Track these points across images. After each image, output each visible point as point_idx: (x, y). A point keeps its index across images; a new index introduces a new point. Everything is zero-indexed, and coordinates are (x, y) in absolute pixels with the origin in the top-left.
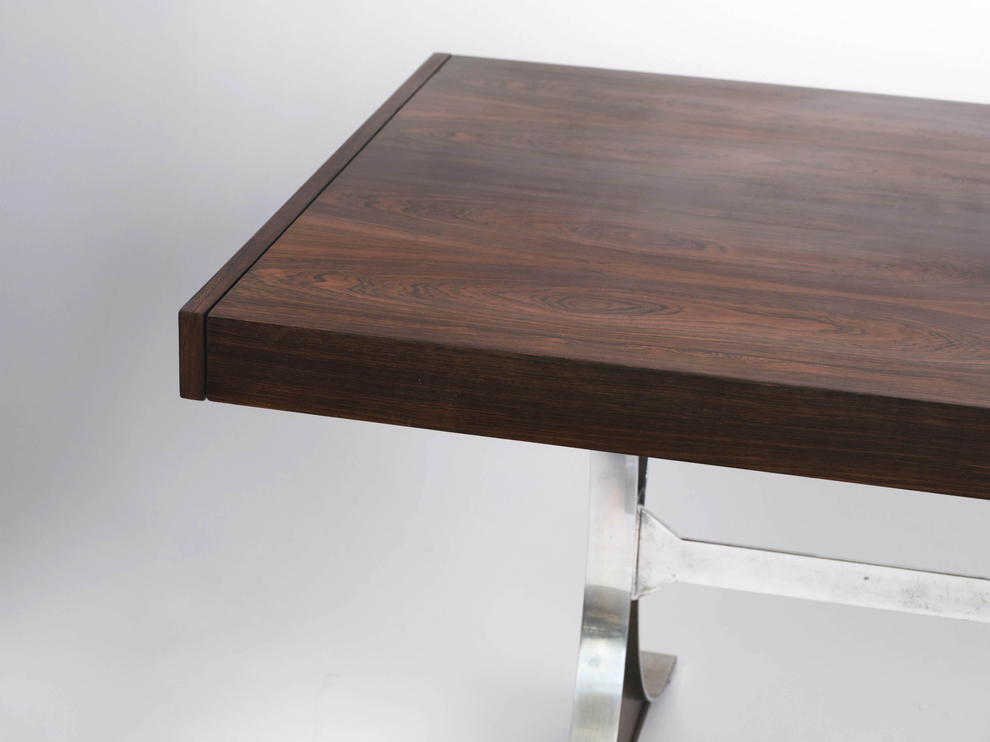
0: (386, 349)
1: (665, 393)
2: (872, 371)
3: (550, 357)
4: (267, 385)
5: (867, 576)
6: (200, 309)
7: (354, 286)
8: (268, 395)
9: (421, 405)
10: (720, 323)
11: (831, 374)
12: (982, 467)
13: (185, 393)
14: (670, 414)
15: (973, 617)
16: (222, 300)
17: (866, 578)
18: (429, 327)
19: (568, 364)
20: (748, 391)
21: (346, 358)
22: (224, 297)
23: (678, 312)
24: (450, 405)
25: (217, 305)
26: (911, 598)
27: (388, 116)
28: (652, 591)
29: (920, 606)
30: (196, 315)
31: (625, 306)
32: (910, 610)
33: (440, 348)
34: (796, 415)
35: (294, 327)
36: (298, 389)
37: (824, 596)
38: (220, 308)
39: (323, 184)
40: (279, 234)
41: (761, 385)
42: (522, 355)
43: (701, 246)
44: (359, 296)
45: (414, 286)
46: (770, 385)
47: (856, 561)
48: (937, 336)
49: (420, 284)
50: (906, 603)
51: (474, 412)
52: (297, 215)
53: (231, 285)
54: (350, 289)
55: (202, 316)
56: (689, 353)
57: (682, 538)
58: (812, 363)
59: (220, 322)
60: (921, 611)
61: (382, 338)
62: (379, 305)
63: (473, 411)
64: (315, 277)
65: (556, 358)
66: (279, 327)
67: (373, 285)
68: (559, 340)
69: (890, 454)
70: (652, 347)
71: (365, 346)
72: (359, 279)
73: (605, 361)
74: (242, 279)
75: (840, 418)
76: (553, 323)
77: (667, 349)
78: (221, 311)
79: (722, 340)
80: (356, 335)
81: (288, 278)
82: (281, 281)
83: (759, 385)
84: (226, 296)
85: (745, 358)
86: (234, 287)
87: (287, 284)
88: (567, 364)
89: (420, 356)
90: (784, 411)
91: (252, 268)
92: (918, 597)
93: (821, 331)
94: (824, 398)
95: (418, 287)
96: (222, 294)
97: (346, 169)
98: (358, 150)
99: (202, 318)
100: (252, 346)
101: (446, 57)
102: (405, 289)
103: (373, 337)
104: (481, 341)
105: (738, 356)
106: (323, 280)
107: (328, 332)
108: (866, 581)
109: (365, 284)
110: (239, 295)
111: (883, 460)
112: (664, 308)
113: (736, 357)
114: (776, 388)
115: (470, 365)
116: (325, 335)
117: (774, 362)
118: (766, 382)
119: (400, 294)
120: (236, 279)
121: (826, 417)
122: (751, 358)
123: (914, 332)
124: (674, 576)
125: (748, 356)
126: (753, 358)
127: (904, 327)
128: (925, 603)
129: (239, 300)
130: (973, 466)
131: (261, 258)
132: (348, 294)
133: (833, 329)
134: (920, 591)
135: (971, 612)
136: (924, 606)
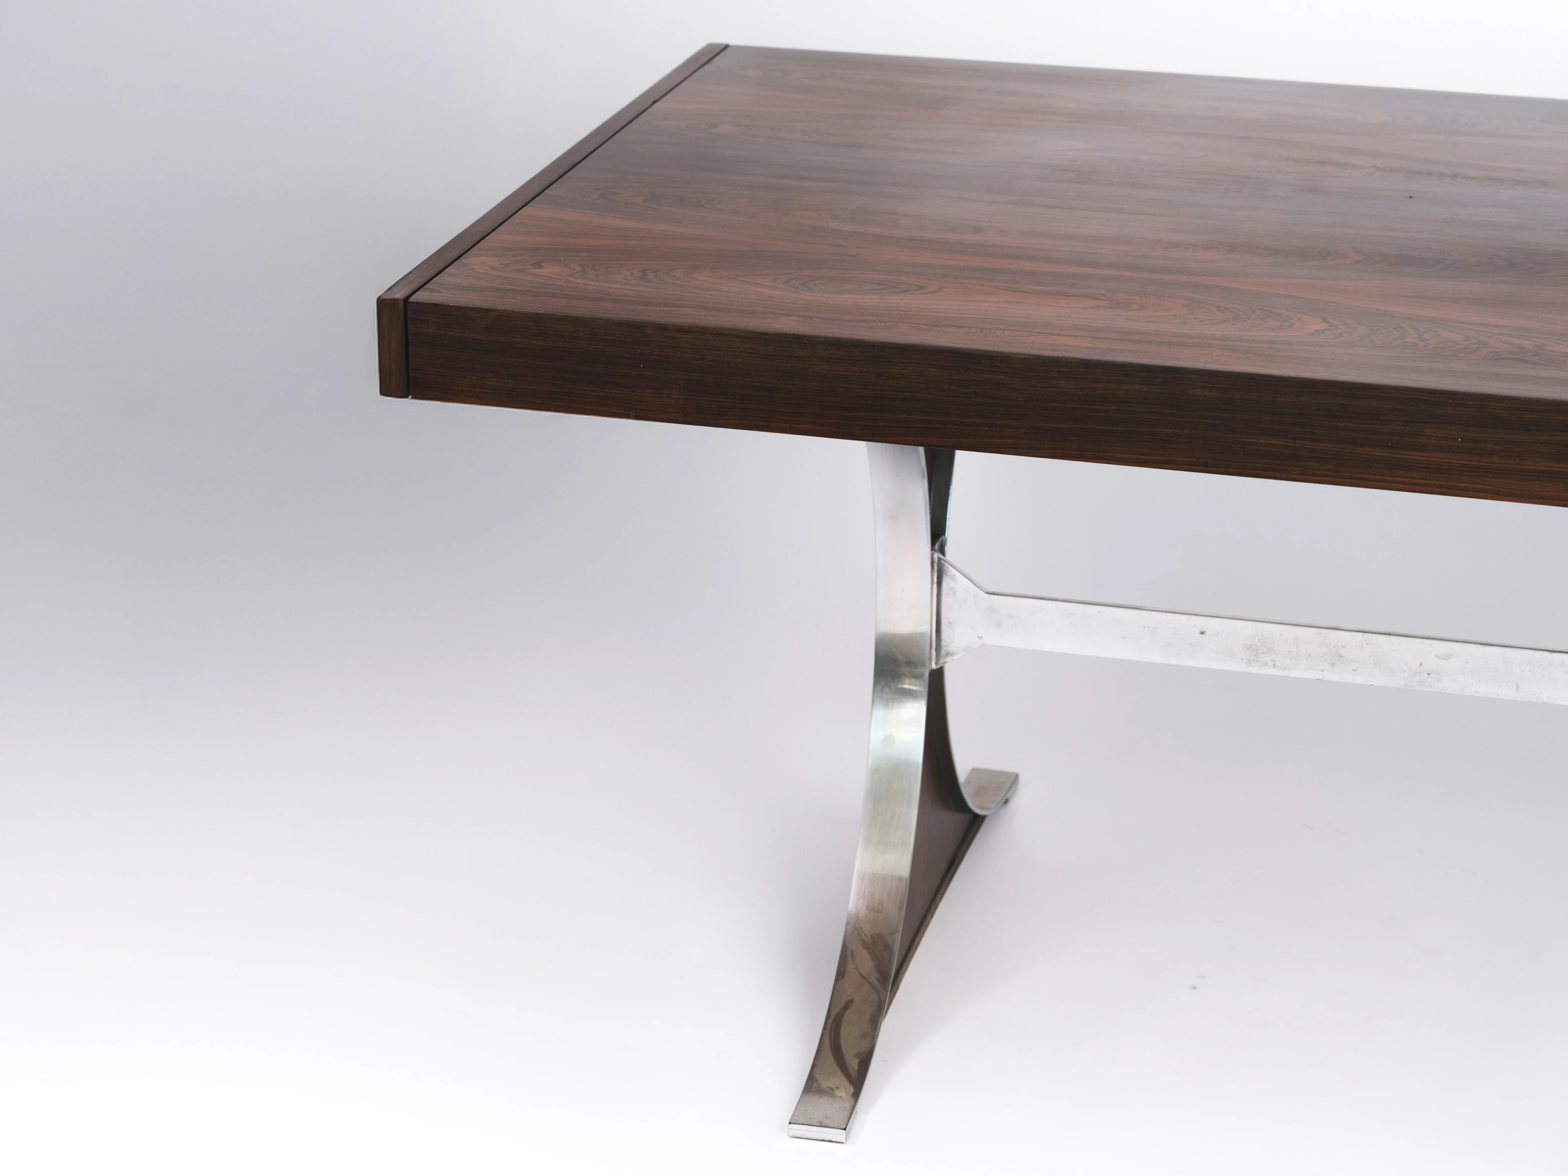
0: (604, 332)
1: (908, 370)
2: (1140, 342)
3: (782, 334)
4: (475, 378)
5: (1203, 630)
6: (399, 295)
7: (575, 272)
8: (477, 390)
9: (645, 395)
10: (981, 301)
11: (1093, 345)
12: (1257, 441)
13: (387, 390)
14: (915, 394)
15: (1328, 676)
16: (426, 286)
17: (1202, 633)
18: (653, 308)
19: (803, 341)
20: (999, 365)
21: (560, 343)
22: (429, 284)
23: (937, 291)
24: (676, 393)
25: (420, 291)
26: (1256, 655)
27: (642, 109)
28: (955, 657)
29: (1266, 664)
30: (395, 301)
31: (878, 287)
32: (1255, 670)
33: (662, 328)
34: (1052, 390)
35: (503, 310)
36: (510, 381)
37: (1154, 656)
38: (422, 293)
39: (555, 177)
40: (497, 225)
41: (1013, 357)
42: (752, 332)
43: (979, 230)
44: (578, 281)
45: (643, 271)
46: (1023, 357)
47: (1190, 613)
48: (1225, 310)
49: (648, 270)
50: (1249, 661)
51: (703, 400)
52: (520, 206)
53: (437, 272)
54: (570, 275)
55: (402, 301)
56: (939, 329)
57: (986, 591)
58: (1075, 336)
59: (422, 306)
60: (1269, 671)
61: (600, 319)
62: (600, 289)
63: (702, 398)
64: (532, 265)
65: (789, 334)
66: (486, 311)
67: (597, 271)
68: (796, 318)
69: (1157, 430)
70: (899, 324)
71: (581, 329)
72: (582, 266)
73: (842, 336)
74: (451, 267)
75: (1100, 391)
76: (792, 303)
77: (915, 325)
78: (422, 296)
79: (978, 316)
80: (570, 316)
81: (502, 266)
82: (493, 268)
83: (1010, 357)
84: (430, 282)
85: (1001, 332)
86: (440, 275)
87: (500, 271)
88: (801, 341)
89: (642, 339)
90: (1039, 385)
91: (462, 257)
92: (1263, 653)
93: (1092, 308)
94: (1082, 369)
95: (647, 272)
96: (426, 281)
97: (584, 162)
98: (600, 143)
99: (402, 304)
100: (457, 334)
101: (722, 47)
102: (632, 274)
103: (589, 318)
104: (709, 320)
105: (992, 331)
106: (541, 267)
107: (540, 314)
108: (1202, 635)
109: (588, 270)
110: (445, 281)
111: (1148, 437)
112: (921, 288)
113: (990, 332)
114: (1029, 359)
115: (696, 347)
116: (537, 318)
117: (1031, 336)
118: (1018, 354)
119: (626, 279)
120: (444, 267)
121: (1085, 391)
122: (1007, 333)
123: (1199, 307)
124: (980, 638)
125: (1004, 330)
126: (1008, 332)
127: (1190, 302)
128: (1272, 661)
129: (445, 286)
130: (1246, 440)
131: (474, 248)
132: (567, 280)
133: (1108, 305)
134: (1265, 647)
135: (1325, 669)
136: (1271, 663)
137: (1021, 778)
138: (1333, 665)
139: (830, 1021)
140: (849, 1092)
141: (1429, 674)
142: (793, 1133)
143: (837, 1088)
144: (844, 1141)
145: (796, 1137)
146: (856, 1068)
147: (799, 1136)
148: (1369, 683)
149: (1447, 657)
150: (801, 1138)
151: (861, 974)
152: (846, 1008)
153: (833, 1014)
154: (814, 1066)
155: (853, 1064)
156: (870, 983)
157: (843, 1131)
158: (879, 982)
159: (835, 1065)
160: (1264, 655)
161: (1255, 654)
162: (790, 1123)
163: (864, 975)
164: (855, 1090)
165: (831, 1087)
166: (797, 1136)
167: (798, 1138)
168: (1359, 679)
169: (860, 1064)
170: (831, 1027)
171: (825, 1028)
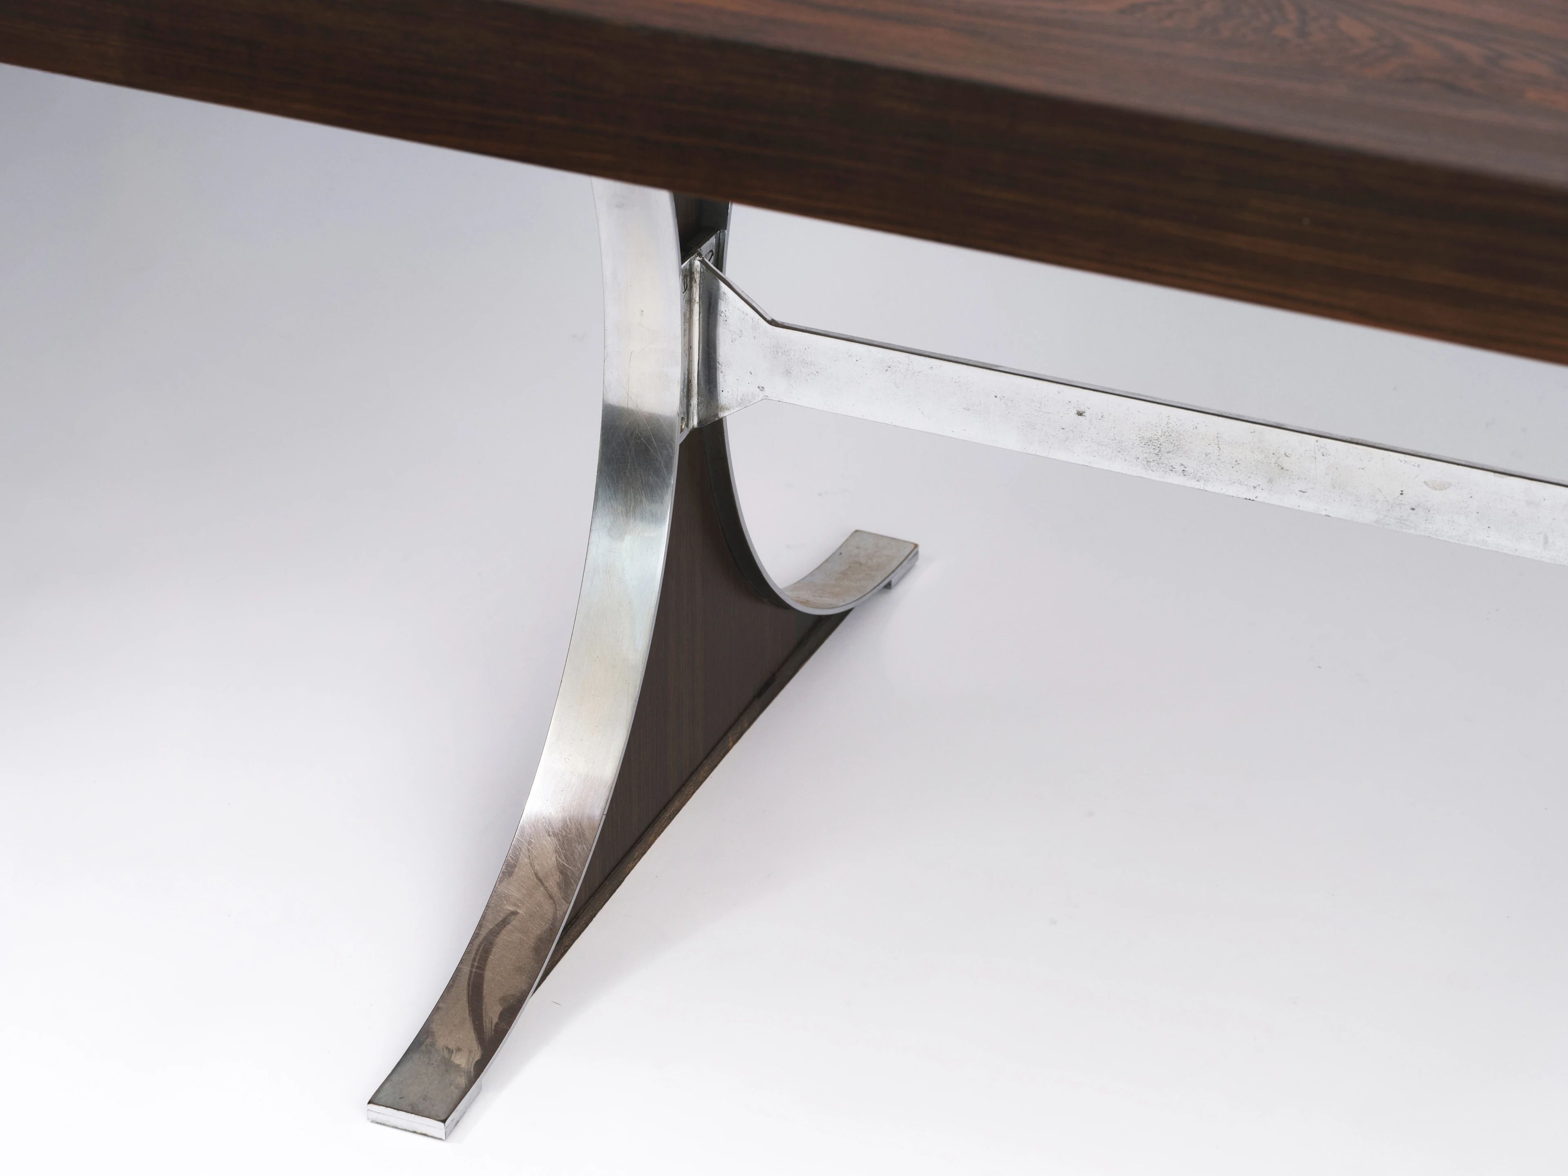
5: (1081, 409)
17: (1080, 414)
26: (1157, 455)
29: (1172, 469)
32: (1155, 476)
47: (1062, 381)
50: (1148, 462)
57: (767, 320)
60: (1175, 479)
92: (1169, 452)
108: (1081, 418)
124: (762, 389)
128: (1182, 465)
134: (1172, 443)
135: (1259, 485)
136: (1179, 469)
137: (921, 549)
138: (1270, 481)
139: (477, 942)
140: (473, 1059)
141: (1413, 509)
142: (374, 1116)
143: (459, 1050)
144: (444, 1138)
145: (377, 1123)
146: (495, 1020)
147: (382, 1122)
148: (1324, 513)
149: (1442, 486)
150: (384, 1125)
151: (536, 874)
152: (504, 922)
153: (484, 932)
154: (437, 1009)
155: (492, 1012)
156: (546, 888)
157: (442, 1124)
158: (560, 888)
159: (467, 1012)
160: (1170, 455)
161: (1156, 452)
162: (369, 1103)
163: (540, 875)
164: (483, 1056)
165: (450, 1046)
166: (379, 1121)
167: (381, 1124)
168: (1308, 505)
169: (502, 1016)
170: (478, 950)
171: (467, 952)
